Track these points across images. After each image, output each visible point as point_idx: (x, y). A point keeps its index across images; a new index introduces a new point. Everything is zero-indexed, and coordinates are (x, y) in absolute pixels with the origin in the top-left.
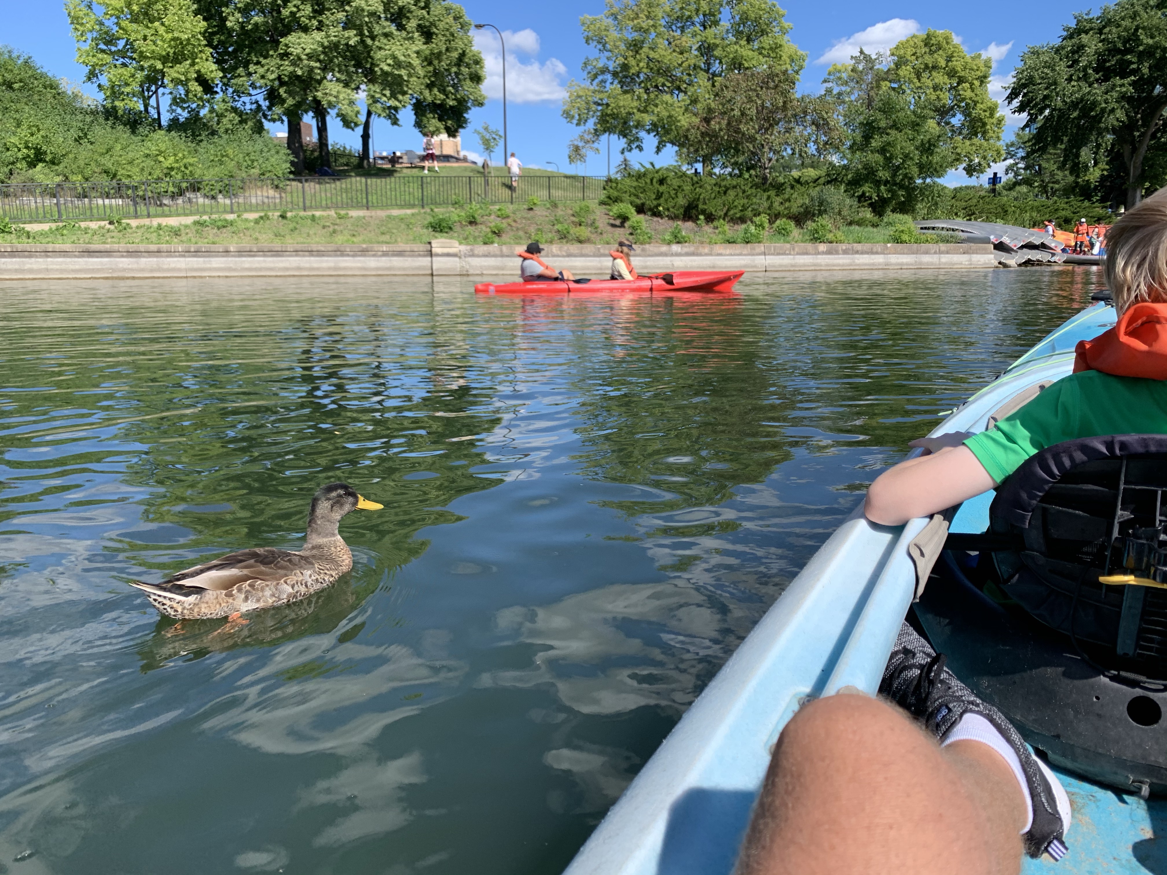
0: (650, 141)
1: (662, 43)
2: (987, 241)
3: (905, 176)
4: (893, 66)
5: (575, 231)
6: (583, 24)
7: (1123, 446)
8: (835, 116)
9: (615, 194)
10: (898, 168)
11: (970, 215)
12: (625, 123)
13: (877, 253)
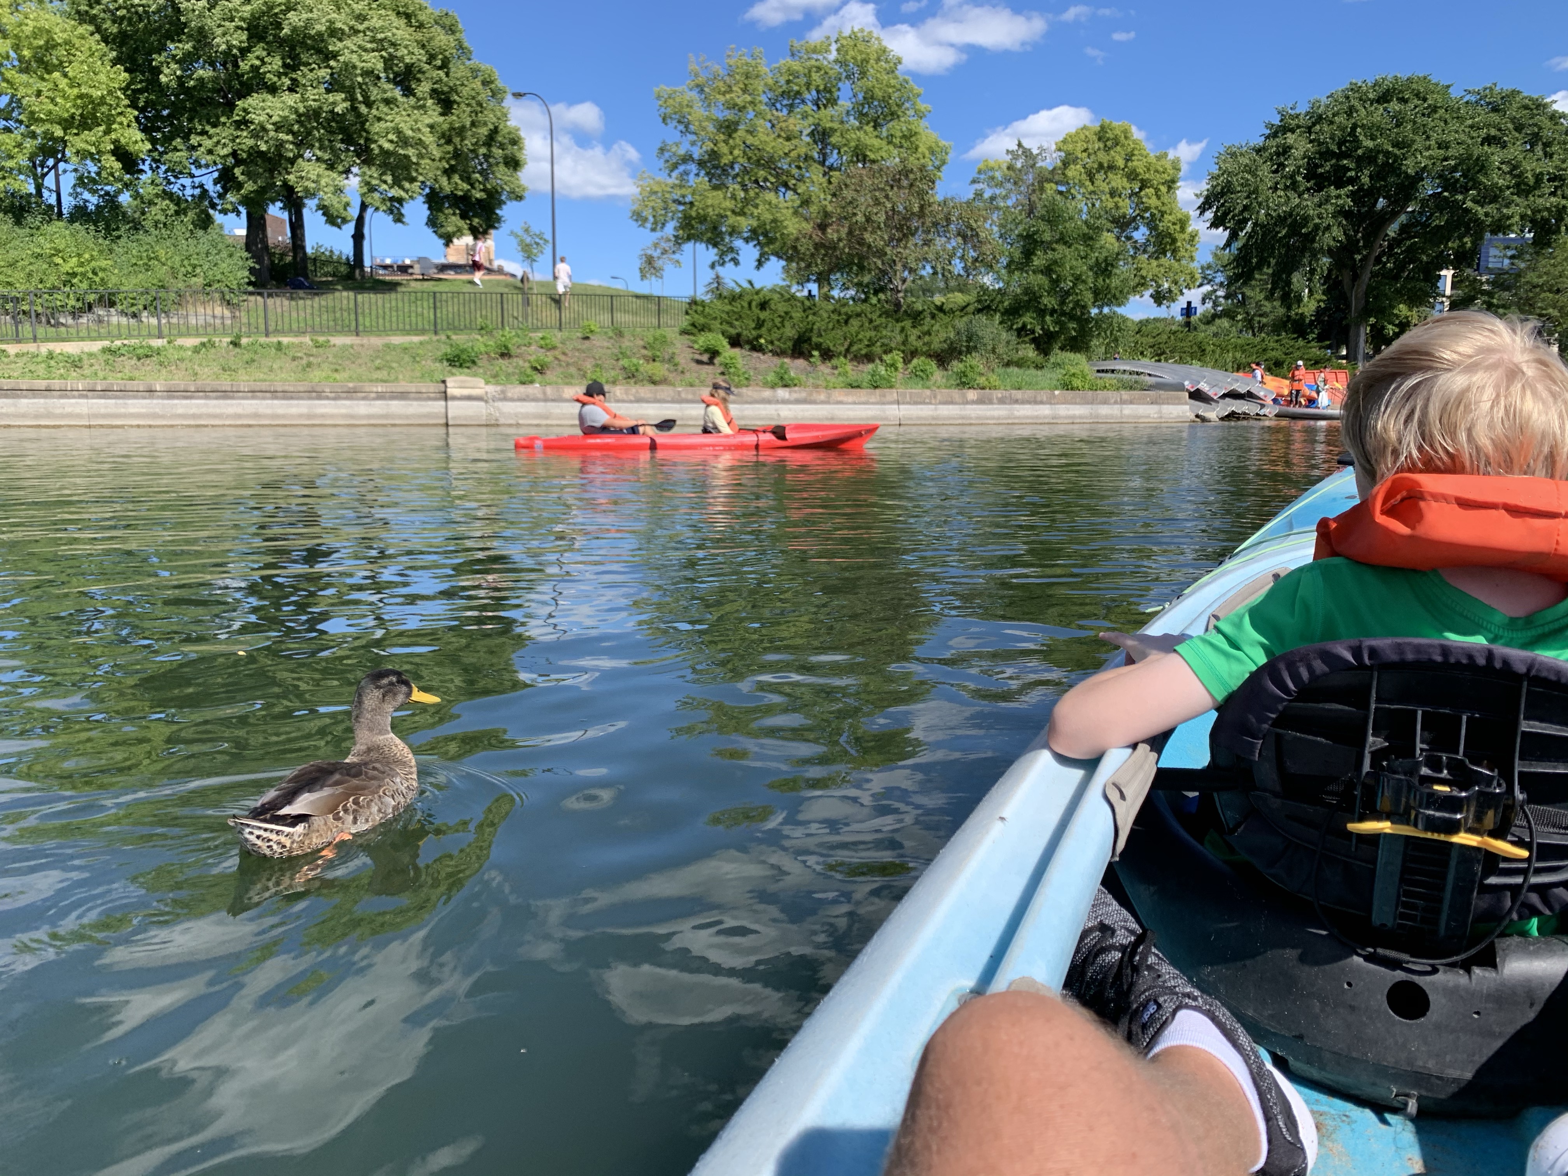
0: (749, 252)
1: (763, 126)
2: (1180, 387)
3: (1077, 303)
4: (1059, 164)
5: (647, 368)
6: (659, 97)
7: (1373, 652)
8: (987, 226)
9: (701, 320)
10: (1068, 293)
11: (1159, 355)
12: (715, 228)
13: (1042, 403)
